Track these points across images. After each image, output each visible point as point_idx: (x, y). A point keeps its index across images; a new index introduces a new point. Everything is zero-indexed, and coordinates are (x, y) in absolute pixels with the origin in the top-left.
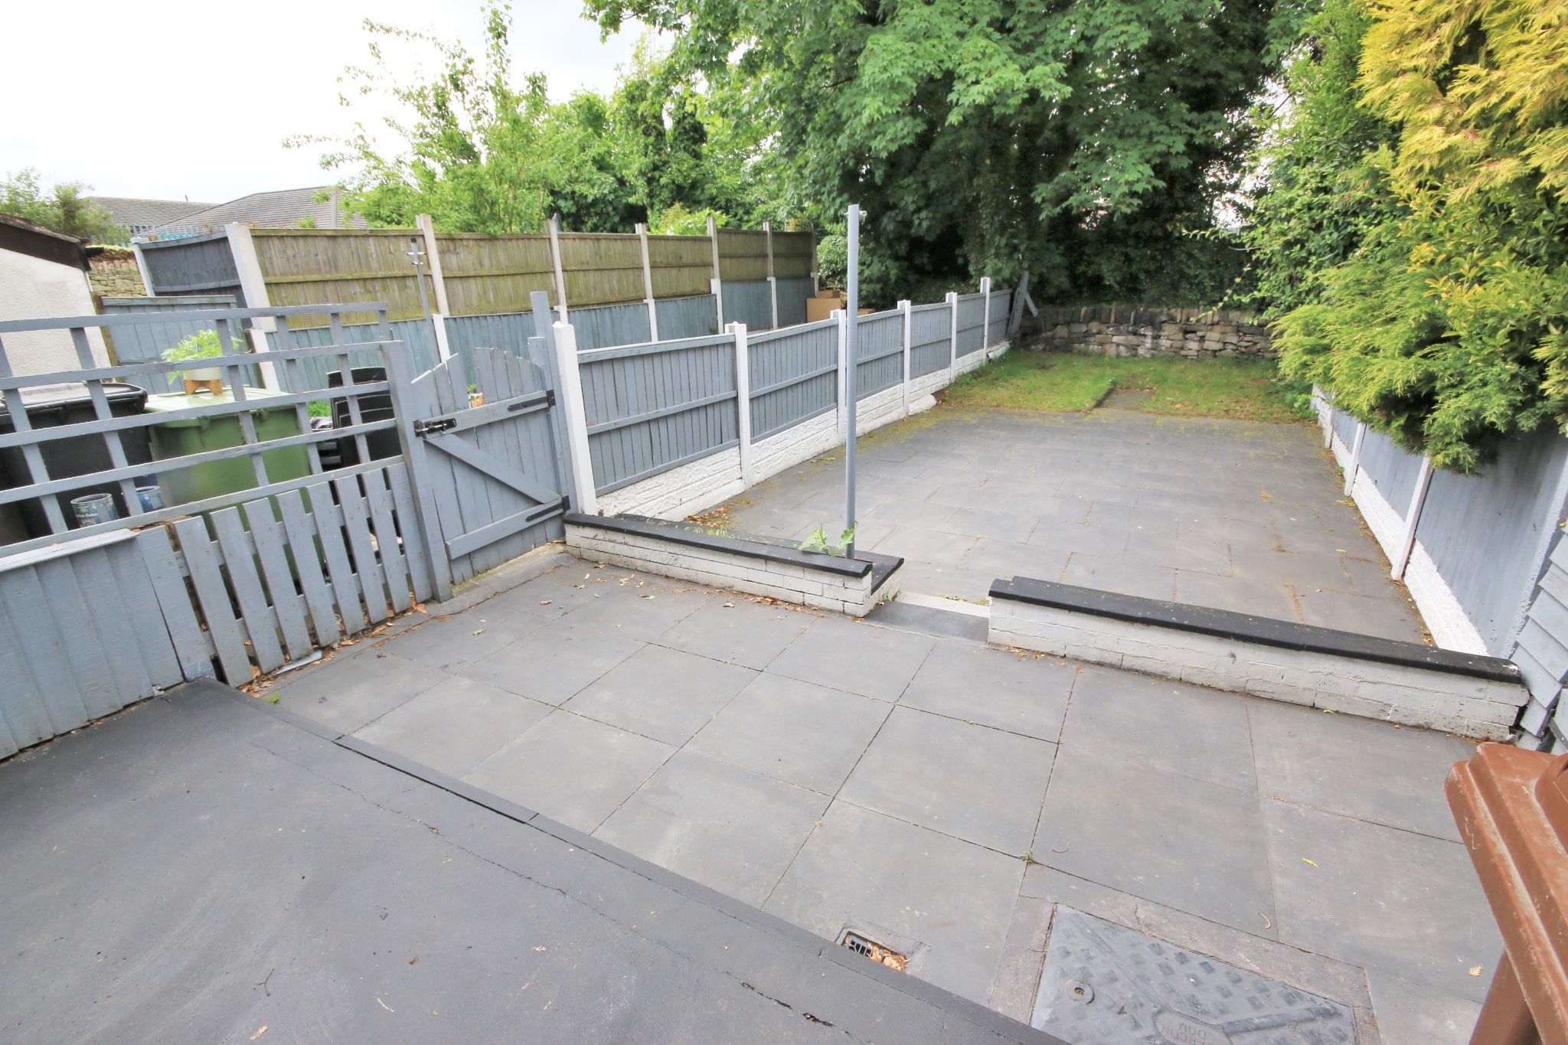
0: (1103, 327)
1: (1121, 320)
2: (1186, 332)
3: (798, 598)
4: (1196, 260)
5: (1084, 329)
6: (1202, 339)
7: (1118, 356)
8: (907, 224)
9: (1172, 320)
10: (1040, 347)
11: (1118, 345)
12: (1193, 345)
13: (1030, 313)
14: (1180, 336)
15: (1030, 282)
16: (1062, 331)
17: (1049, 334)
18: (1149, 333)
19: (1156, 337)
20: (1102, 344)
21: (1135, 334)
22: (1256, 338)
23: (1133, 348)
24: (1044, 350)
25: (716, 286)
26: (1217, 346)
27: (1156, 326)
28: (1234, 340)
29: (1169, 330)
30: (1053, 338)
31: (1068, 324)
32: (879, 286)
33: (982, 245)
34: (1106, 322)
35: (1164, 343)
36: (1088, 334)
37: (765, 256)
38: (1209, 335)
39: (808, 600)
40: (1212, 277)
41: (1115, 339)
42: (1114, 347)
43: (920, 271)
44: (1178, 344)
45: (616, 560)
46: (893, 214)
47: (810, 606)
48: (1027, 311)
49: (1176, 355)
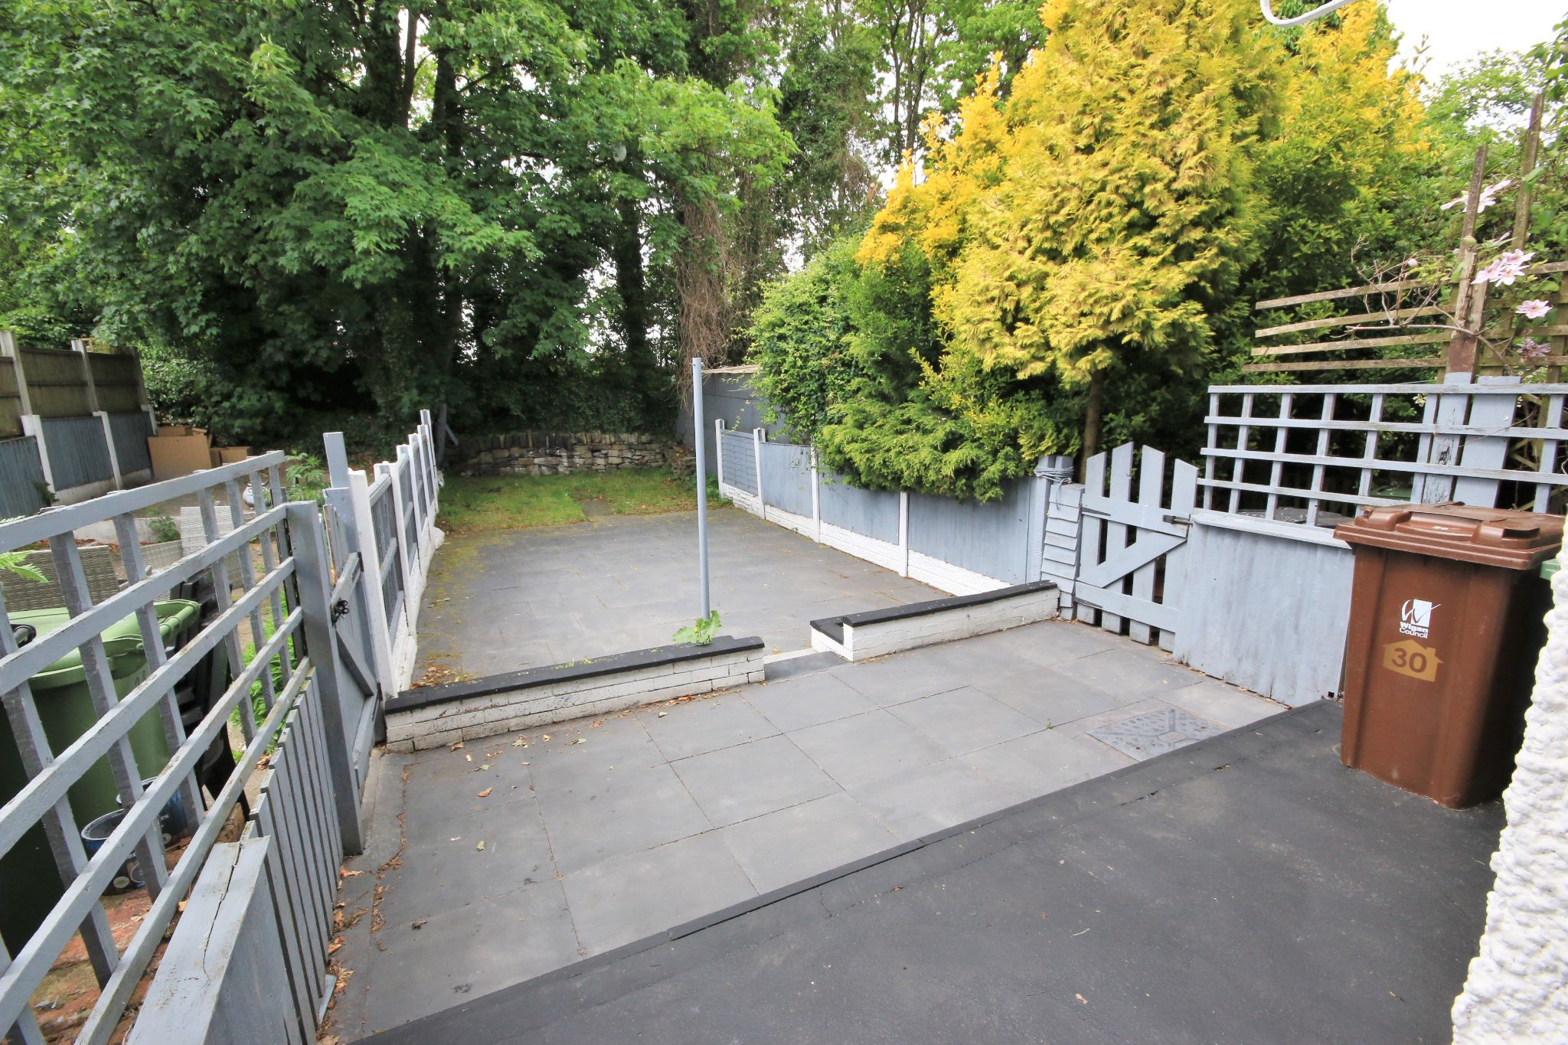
0: (524, 451)
1: (538, 445)
2: (593, 451)
3: (707, 686)
4: (577, 395)
5: (506, 454)
6: (606, 456)
7: (542, 474)
8: (297, 354)
9: (580, 442)
10: (469, 473)
11: (540, 466)
12: (601, 461)
13: (452, 443)
14: (589, 455)
15: (448, 413)
16: (486, 458)
17: (475, 461)
18: (564, 454)
19: (571, 457)
20: (525, 466)
21: (552, 455)
22: (644, 453)
23: (554, 468)
24: (473, 475)
25: (32, 425)
26: (617, 461)
27: (570, 449)
28: (629, 455)
29: (580, 450)
30: (479, 464)
31: (490, 450)
32: (258, 421)
33: (388, 378)
34: (526, 447)
35: (578, 461)
36: (511, 458)
37: (83, 385)
38: (611, 452)
39: (717, 684)
40: (590, 408)
41: (536, 461)
42: (536, 469)
43: (306, 403)
44: (589, 461)
45: (474, 732)
46: (278, 342)
47: (720, 689)
48: (449, 441)
49: (589, 471)
